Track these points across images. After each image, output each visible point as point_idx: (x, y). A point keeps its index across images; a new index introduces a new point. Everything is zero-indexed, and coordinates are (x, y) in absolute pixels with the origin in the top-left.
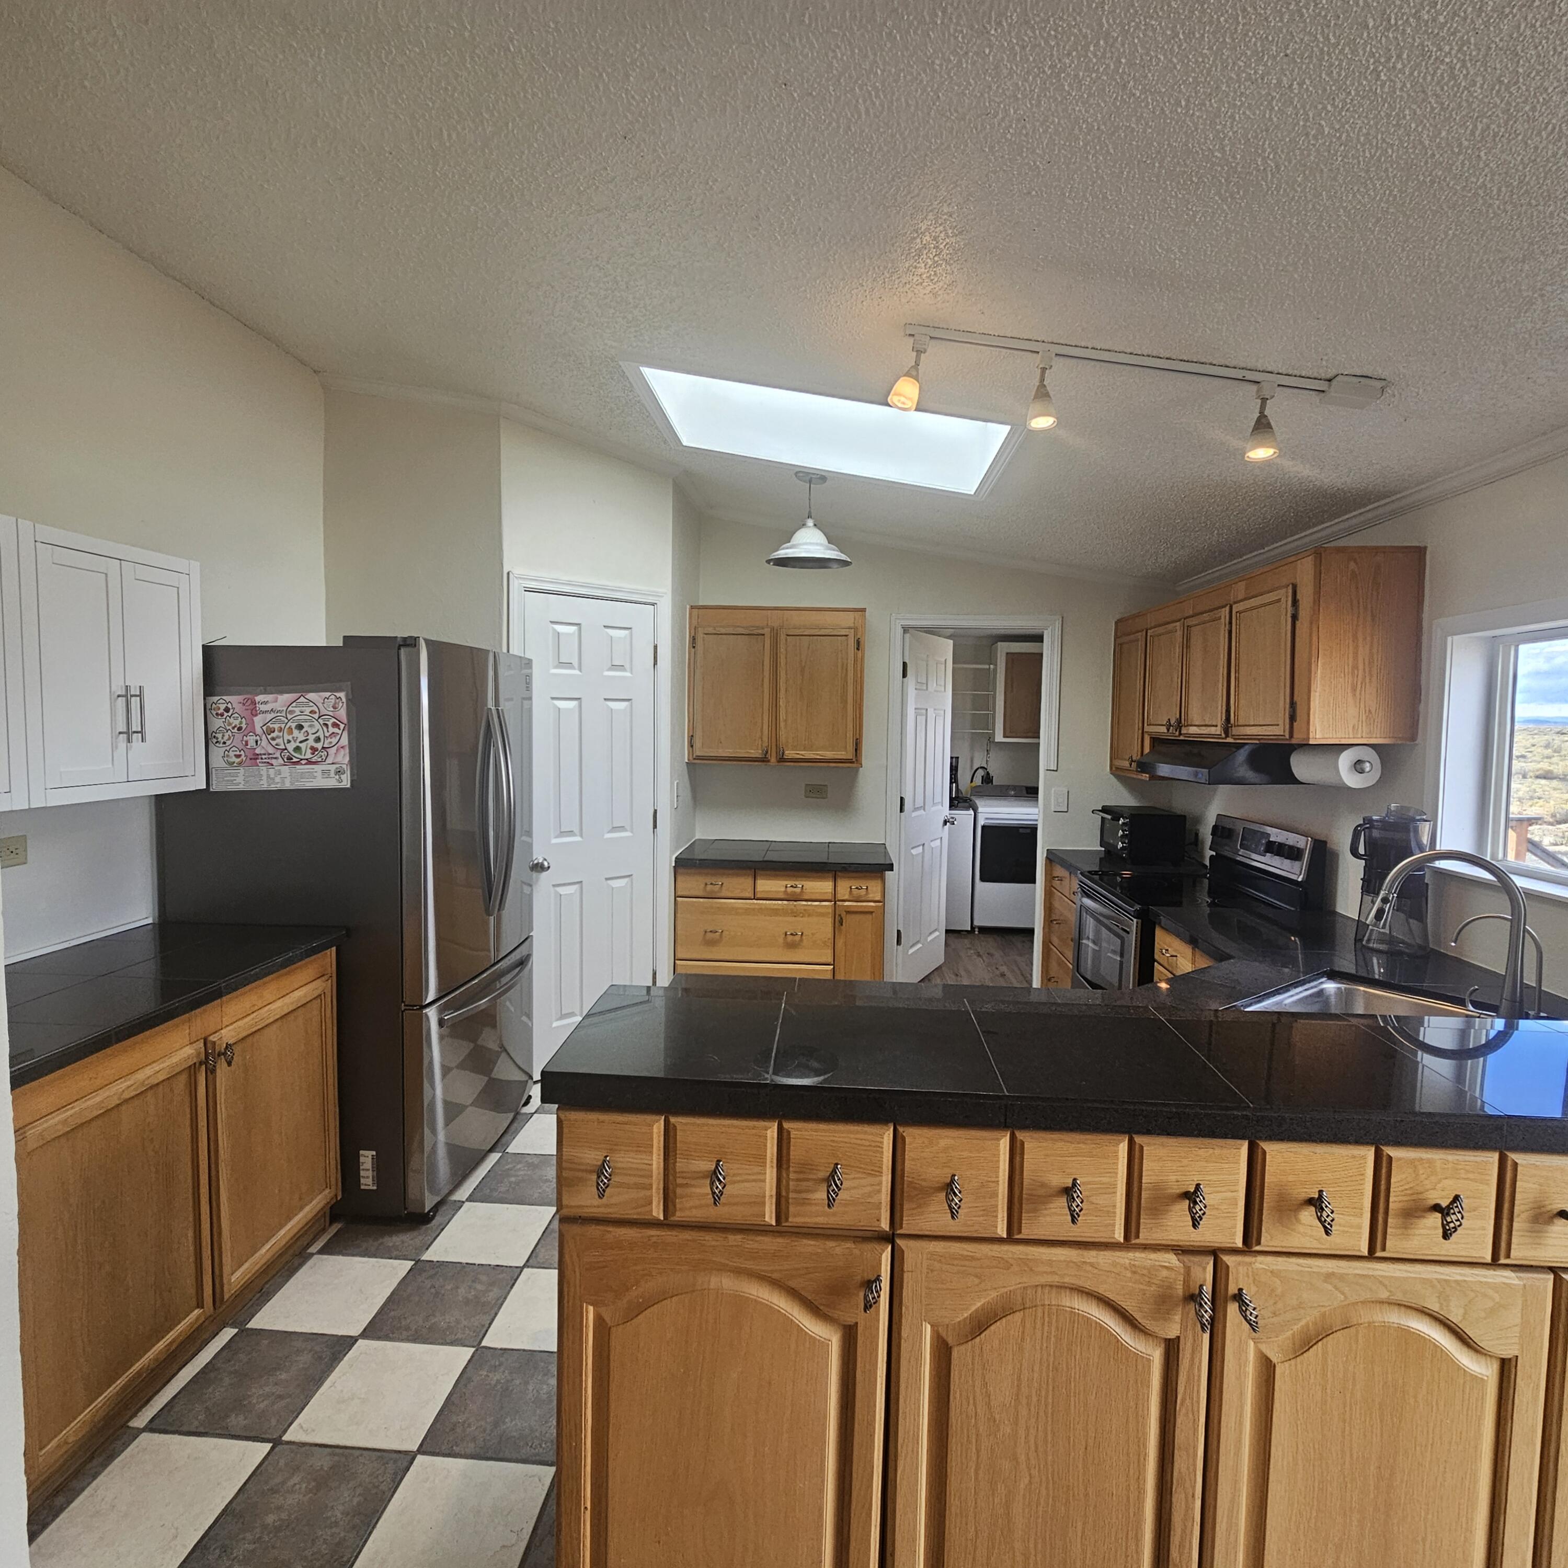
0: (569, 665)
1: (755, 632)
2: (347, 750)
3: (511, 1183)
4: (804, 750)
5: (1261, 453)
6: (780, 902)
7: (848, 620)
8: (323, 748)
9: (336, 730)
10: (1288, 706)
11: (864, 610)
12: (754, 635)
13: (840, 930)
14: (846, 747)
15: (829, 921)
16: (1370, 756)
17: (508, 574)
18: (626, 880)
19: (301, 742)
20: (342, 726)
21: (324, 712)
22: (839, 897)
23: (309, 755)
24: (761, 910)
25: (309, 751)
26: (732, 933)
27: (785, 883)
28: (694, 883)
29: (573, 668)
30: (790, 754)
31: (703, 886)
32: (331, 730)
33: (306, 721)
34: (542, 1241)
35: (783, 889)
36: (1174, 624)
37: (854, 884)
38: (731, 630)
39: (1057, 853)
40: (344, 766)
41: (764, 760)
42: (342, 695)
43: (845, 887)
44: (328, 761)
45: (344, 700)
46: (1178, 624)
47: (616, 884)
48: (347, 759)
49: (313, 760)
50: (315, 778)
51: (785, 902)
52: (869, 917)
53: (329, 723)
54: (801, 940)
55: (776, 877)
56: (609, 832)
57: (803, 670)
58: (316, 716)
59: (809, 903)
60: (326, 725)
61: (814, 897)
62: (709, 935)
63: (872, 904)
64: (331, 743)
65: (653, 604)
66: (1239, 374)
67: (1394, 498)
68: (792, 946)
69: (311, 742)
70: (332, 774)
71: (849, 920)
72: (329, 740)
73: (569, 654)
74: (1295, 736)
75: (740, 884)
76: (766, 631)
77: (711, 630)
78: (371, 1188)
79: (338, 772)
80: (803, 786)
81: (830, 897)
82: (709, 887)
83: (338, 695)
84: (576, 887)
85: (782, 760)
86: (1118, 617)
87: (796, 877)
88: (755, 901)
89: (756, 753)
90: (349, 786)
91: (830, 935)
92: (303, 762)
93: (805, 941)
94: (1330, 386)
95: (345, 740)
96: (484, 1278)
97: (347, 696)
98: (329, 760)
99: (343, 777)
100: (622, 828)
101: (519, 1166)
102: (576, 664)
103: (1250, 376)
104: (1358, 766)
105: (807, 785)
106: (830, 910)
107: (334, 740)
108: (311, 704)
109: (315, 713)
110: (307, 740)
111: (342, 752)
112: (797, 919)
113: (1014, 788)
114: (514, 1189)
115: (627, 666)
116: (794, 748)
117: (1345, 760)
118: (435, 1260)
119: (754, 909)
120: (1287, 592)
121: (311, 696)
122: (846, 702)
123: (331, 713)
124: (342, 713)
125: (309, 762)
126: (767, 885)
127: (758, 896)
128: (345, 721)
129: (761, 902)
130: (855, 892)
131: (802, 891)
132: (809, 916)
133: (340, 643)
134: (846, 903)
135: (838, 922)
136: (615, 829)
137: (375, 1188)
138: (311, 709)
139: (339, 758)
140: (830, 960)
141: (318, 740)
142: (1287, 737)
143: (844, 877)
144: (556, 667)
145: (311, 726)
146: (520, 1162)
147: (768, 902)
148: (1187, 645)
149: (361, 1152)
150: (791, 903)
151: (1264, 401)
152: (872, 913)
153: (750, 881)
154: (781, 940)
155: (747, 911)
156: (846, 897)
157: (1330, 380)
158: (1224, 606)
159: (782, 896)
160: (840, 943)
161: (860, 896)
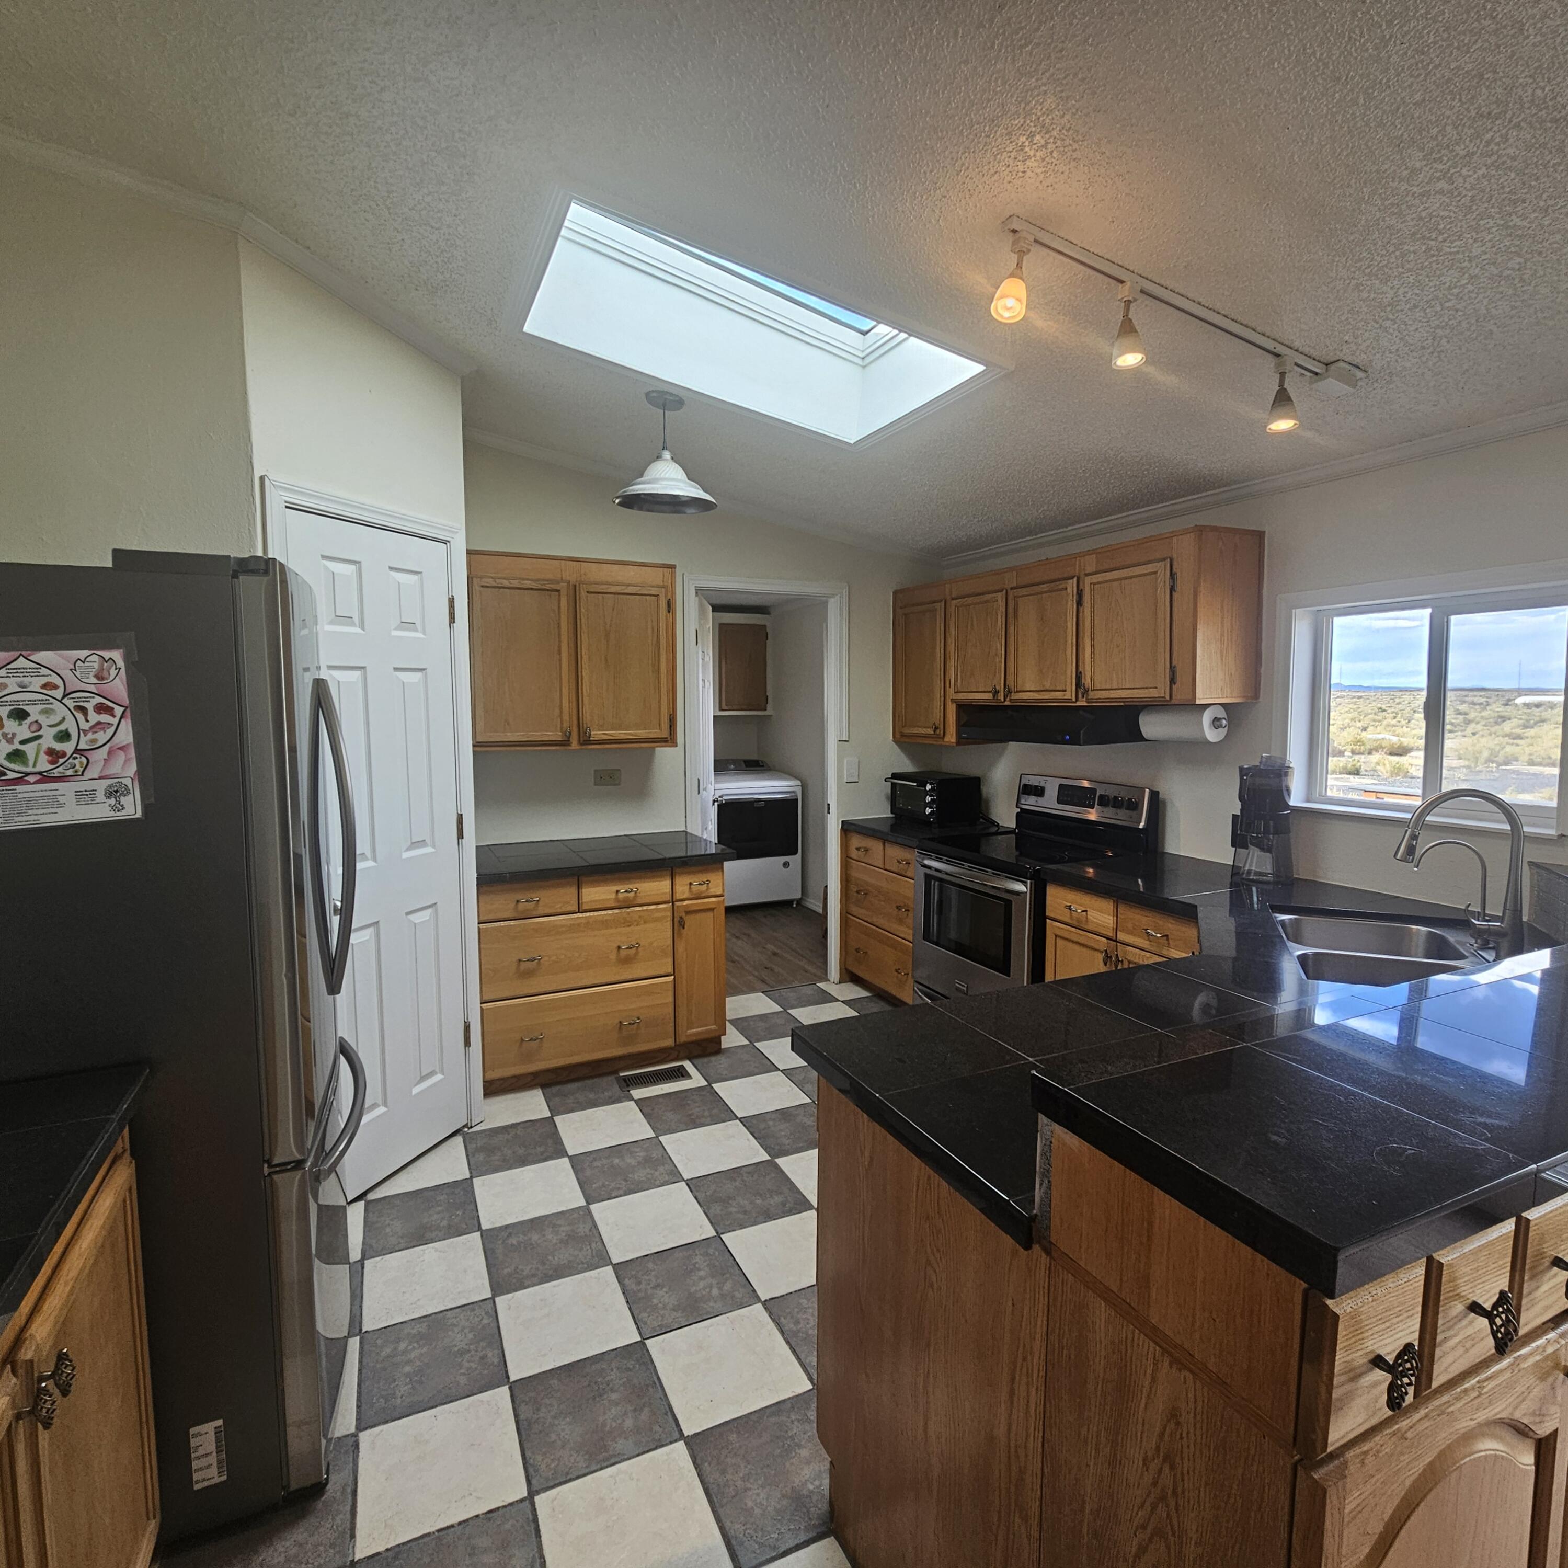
0: (347, 619)
1: (548, 587)
2: (132, 753)
3: (407, 1375)
4: (612, 729)
5: (1282, 425)
6: (610, 912)
7: (655, 577)
8: (77, 751)
9: (105, 718)
10: (1168, 670)
11: (673, 567)
12: (547, 590)
13: (680, 935)
14: (660, 724)
15: (669, 925)
16: (1221, 713)
17: (262, 479)
18: (430, 911)
19: (23, 742)
20: (119, 711)
21: (74, 684)
22: (678, 896)
23: (44, 765)
24: (588, 925)
25: (44, 758)
26: (554, 958)
27: (615, 888)
28: (503, 903)
29: (353, 624)
30: (596, 734)
31: (513, 905)
32: (94, 717)
33: (33, 703)
34: (526, 1445)
35: (613, 896)
36: (994, 595)
37: (696, 880)
38: (515, 583)
39: (860, 823)
40: (128, 782)
41: (565, 743)
42: (117, 655)
43: (684, 885)
44: (88, 775)
45: (121, 663)
46: (999, 594)
47: (417, 918)
48: (133, 768)
49: (56, 773)
50: (61, 806)
51: (616, 911)
52: (711, 914)
53: (90, 706)
54: (637, 953)
55: (606, 882)
56: (408, 849)
57: (607, 635)
58: (59, 694)
59: (645, 908)
60: (83, 710)
61: (648, 901)
62: (523, 966)
63: (713, 899)
64: (94, 741)
65: (445, 542)
66: (1270, 345)
67: (1233, 487)
68: (627, 961)
69: (48, 740)
70: (100, 796)
71: (689, 920)
72: (90, 736)
73: (349, 606)
74: (1174, 697)
75: (564, 895)
76: (562, 586)
77: (490, 582)
78: (217, 1480)
79: (112, 793)
80: (592, 772)
81: (669, 898)
82: (521, 906)
83: (106, 654)
84: (371, 930)
85: (586, 741)
86: (895, 588)
87: (628, 880)
88: (580, 915)
89: (554, 735)
90: (139, 814)
91: (670, 942)
92: (31, 779)
93: (640, 954)
94: (1327, 370)
95: (126, 735)
96: (483, 1542)
97: (126, 659)
98: (93, 772)
99: (126, 801)
100: (422, 843)
101: (402, 1346)
102: (356, 619)
103: (1280, 349)
104: (1216, 723)
105: (596, 771)
106: (669, 914)
107: (102, 737)
108: (44, 671)
109: (56, 687)
110: (39, 737)
111: (121, 756)
112: (632, 927)
113: (734, 762)
114: (421, 1382)
115: (418, 625)
116: (601, 727)
117: (1207, 717)
118: (381, 1549)
119: (579, 925)
120: (1165, 566)
121: (43, 656)
122: (659, 671)
123: (92, 688)
124: (118, 687)
125: (45, 778)
126: (595, 893)
127: (585, 907)
128: (126, 702)
129: (588, 914)
130: (695, 888)
131: (636, 896)
132: (645, 922)
133: (109, 564)
134: (686, 903)
135: (679, 924)
136: (415, 845)
137: (224, 1478)
138: (44, 680)
139: (116, 767)
140: (670, 970)
141: (64, 736)
142: (1168, 698)
143: (683, 873)
144: (331, 623)
145: (46, 712)
146: (398, 1340)
147: (596, 914)
148: (1011, 616)
149: (193, 1431)
150: (623, 910)
151: (1282, 375)
152: (712, 909)
153: (573, 890)
154: (613, 956)
155: (573, 928)
156: (685, 896)
157: (1327, 365)
158: (1072, 578)
159: (613, 905)
160: (680, 948)
161: (702, 892)
